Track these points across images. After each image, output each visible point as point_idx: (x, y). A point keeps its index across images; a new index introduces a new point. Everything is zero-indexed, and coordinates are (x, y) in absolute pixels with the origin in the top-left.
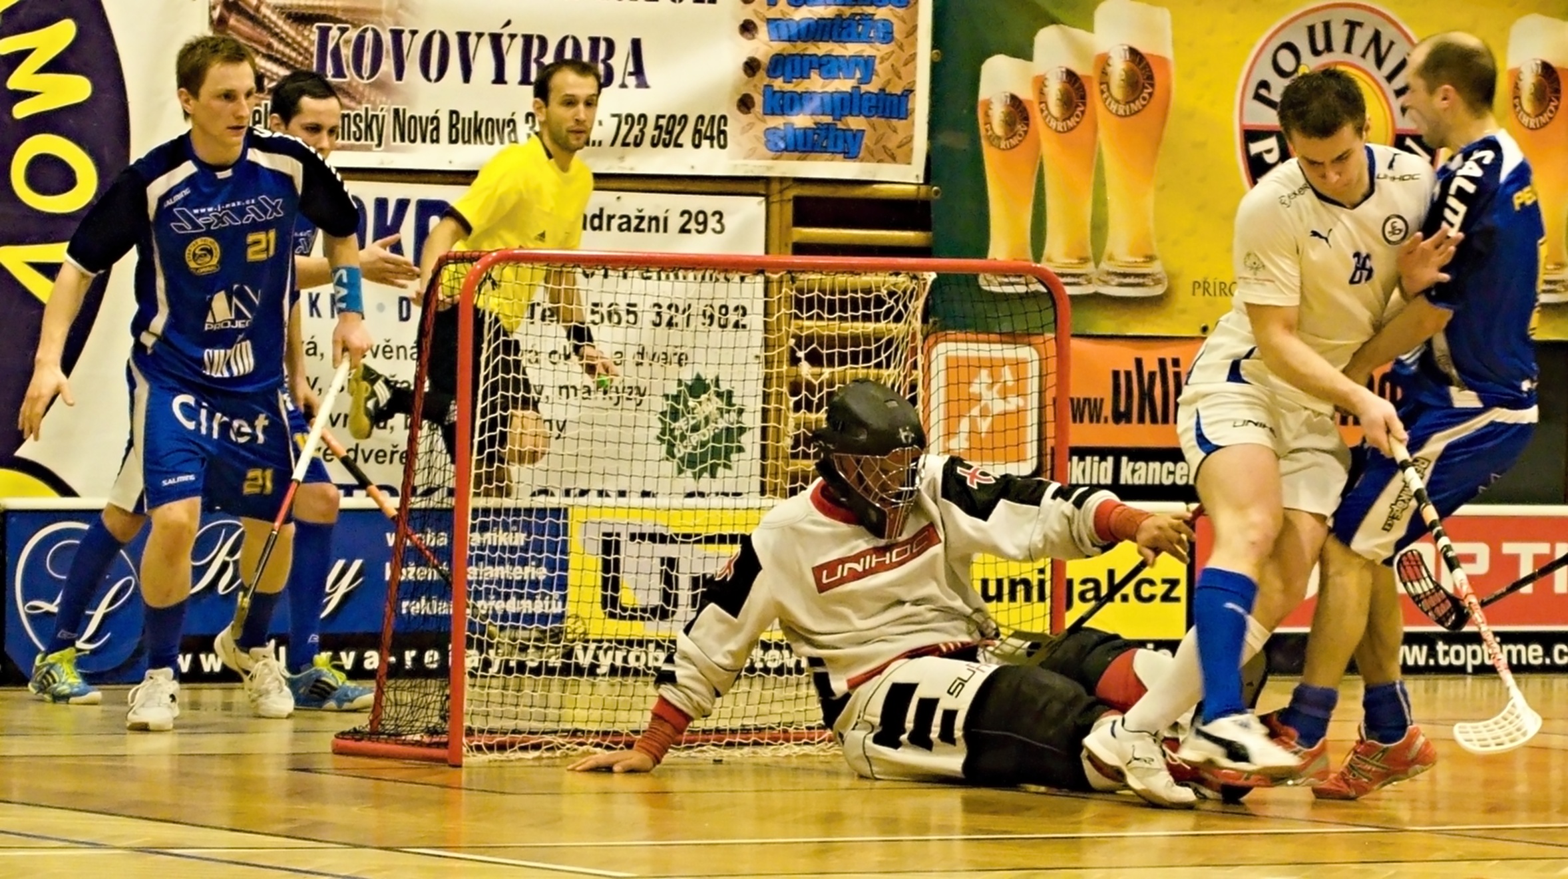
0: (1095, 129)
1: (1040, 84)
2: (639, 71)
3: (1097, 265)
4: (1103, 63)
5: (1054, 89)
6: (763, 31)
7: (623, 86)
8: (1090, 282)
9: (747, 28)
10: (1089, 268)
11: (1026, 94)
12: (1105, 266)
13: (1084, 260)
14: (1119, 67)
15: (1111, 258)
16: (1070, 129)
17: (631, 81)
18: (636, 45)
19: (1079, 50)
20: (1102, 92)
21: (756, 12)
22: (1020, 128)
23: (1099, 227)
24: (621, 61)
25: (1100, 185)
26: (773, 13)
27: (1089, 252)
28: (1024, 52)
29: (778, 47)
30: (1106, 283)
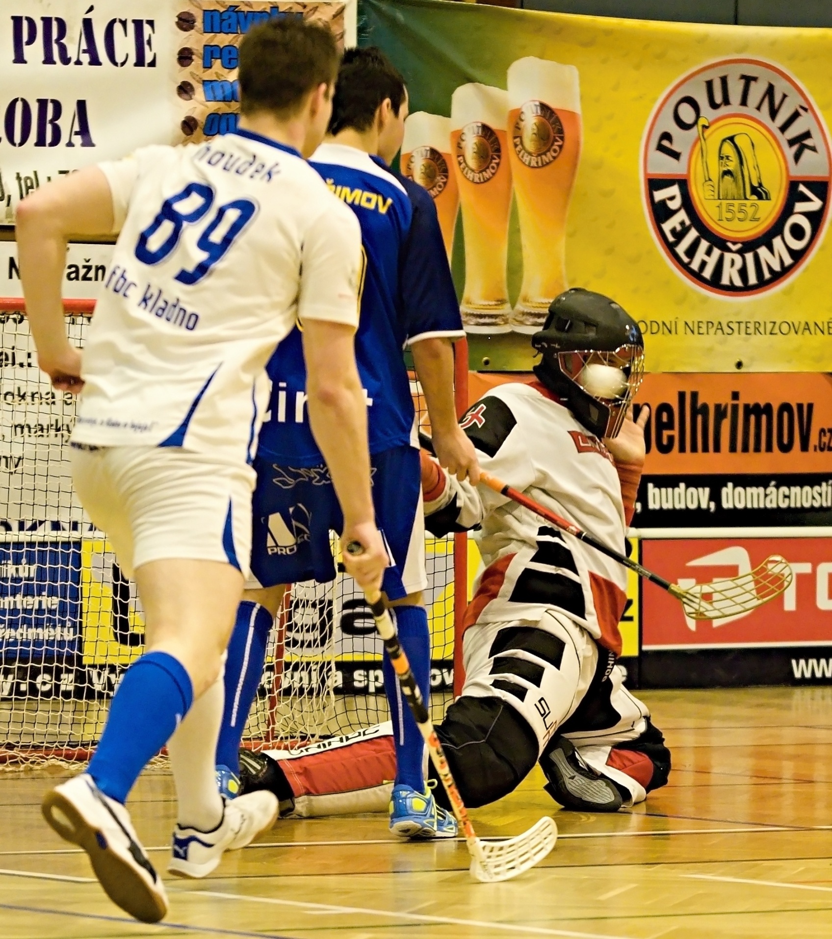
0: (510, 181)
1: (458, 138)
2: (84, 131)
3: (513, 307)
4: (517, 117)
5: (471, 143)
6: (199, 93)
7: (70, 144)
8: (506, 322)
9: (185, 89)
10: (506, 309)
11: (445, 147)
12: (520, 307)
13: (501, 302)
14: (531, 121)
15: (525, 300)
16: (486, 180)
17: (77, 140)
18: (81, 106)
19: (494, 106)
20: (516, 146)
21: (192, 74)
22: (440, 180)
23: (515, 271)
24: (67, 122)
25: (515, 232)
26: (209, 75)
27: (506, 296)
28: (443, 110)
29: (213, 106)
30: (522, 323)
